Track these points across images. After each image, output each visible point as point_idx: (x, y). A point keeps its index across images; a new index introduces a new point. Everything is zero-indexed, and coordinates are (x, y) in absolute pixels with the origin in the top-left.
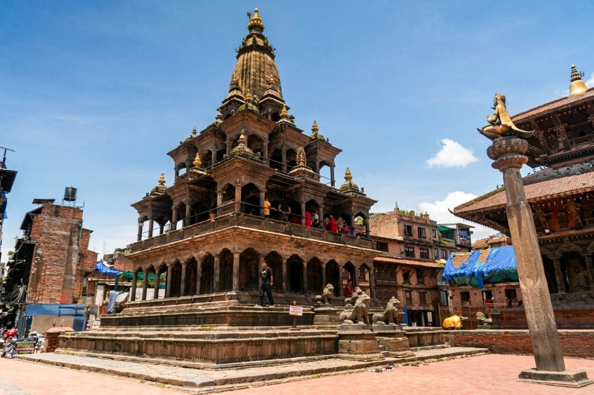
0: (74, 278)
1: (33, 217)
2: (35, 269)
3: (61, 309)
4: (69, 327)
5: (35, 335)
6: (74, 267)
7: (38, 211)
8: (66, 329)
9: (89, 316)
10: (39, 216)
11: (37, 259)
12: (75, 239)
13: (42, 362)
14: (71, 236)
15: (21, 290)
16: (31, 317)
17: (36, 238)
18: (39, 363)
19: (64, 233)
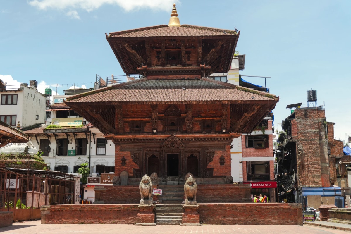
0: (328, 165)
1: (290, 121)
2: (300, 161)
3: (325, 191)
4: (333, 204)
5: (313, 209)
6: (327, 157)
7: (293, 116)
8: (331, 206)
9: (345, 196)
10: (294, 120)
11: (299, 153)
12: (323, 134)
13: (322, 226)
14: (319, 132)
15: (294, 177)
16: (306, 197)
17: (296, 137)
18: (320, 227)
19: (314, 130)
